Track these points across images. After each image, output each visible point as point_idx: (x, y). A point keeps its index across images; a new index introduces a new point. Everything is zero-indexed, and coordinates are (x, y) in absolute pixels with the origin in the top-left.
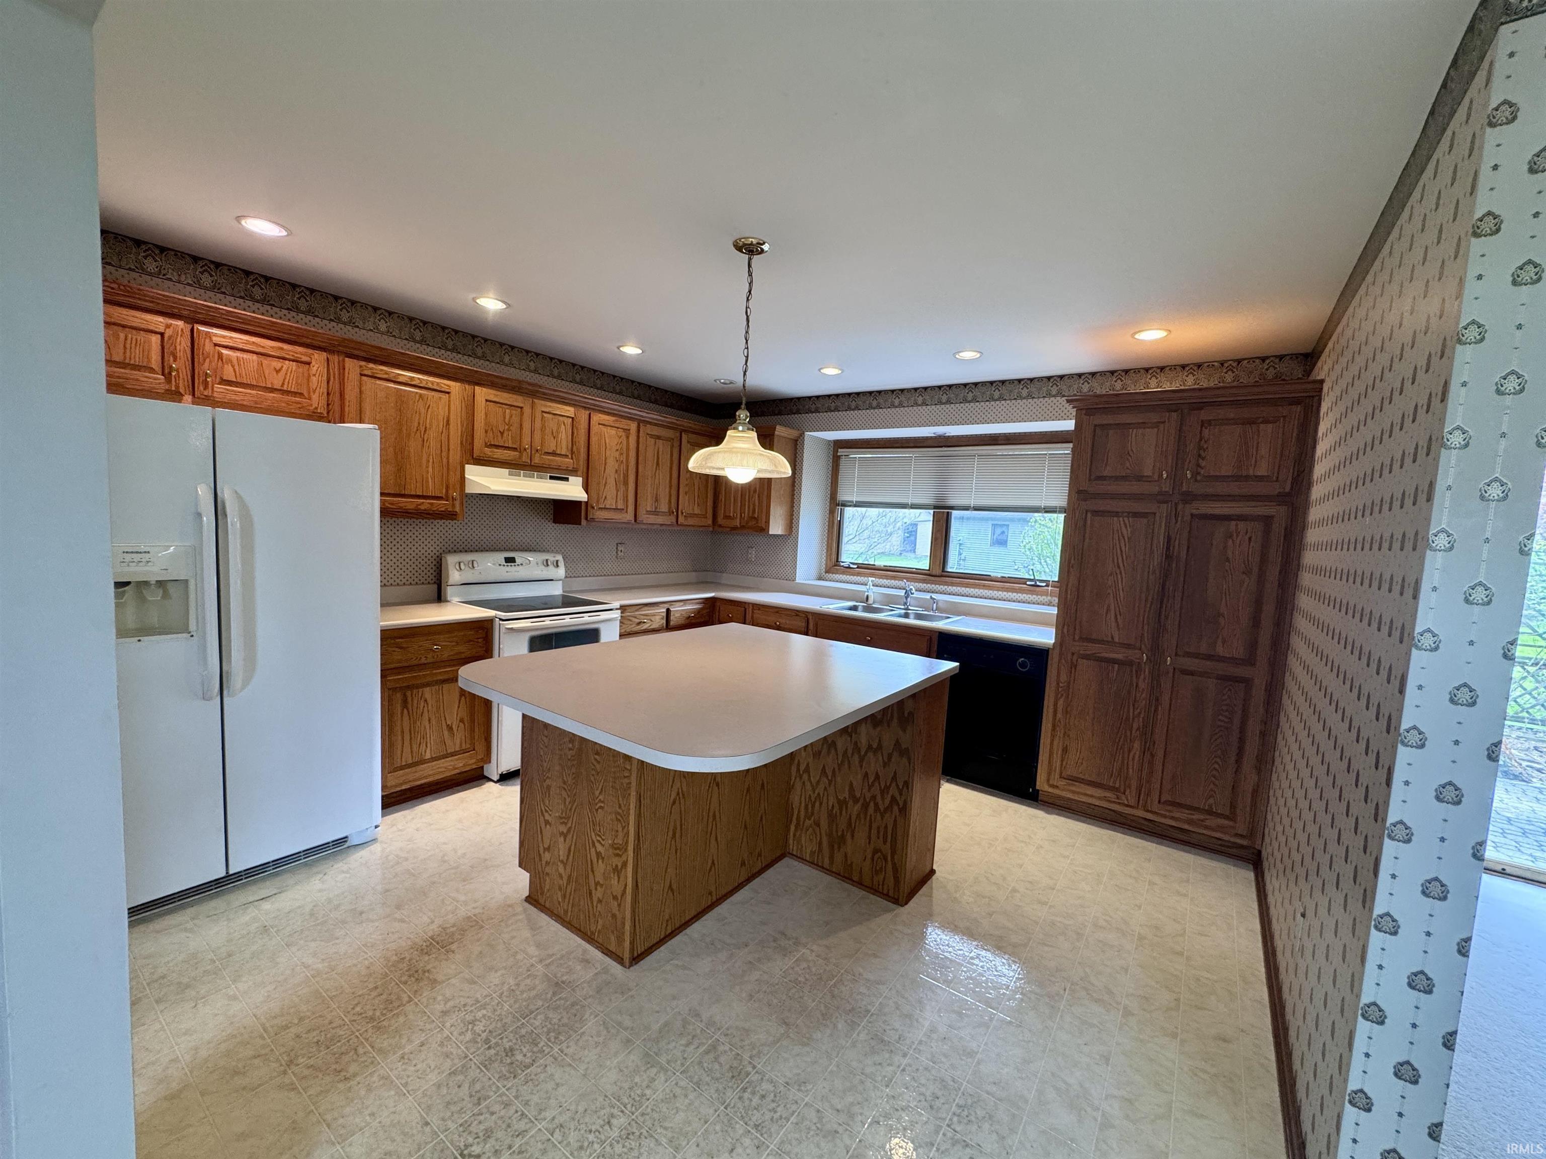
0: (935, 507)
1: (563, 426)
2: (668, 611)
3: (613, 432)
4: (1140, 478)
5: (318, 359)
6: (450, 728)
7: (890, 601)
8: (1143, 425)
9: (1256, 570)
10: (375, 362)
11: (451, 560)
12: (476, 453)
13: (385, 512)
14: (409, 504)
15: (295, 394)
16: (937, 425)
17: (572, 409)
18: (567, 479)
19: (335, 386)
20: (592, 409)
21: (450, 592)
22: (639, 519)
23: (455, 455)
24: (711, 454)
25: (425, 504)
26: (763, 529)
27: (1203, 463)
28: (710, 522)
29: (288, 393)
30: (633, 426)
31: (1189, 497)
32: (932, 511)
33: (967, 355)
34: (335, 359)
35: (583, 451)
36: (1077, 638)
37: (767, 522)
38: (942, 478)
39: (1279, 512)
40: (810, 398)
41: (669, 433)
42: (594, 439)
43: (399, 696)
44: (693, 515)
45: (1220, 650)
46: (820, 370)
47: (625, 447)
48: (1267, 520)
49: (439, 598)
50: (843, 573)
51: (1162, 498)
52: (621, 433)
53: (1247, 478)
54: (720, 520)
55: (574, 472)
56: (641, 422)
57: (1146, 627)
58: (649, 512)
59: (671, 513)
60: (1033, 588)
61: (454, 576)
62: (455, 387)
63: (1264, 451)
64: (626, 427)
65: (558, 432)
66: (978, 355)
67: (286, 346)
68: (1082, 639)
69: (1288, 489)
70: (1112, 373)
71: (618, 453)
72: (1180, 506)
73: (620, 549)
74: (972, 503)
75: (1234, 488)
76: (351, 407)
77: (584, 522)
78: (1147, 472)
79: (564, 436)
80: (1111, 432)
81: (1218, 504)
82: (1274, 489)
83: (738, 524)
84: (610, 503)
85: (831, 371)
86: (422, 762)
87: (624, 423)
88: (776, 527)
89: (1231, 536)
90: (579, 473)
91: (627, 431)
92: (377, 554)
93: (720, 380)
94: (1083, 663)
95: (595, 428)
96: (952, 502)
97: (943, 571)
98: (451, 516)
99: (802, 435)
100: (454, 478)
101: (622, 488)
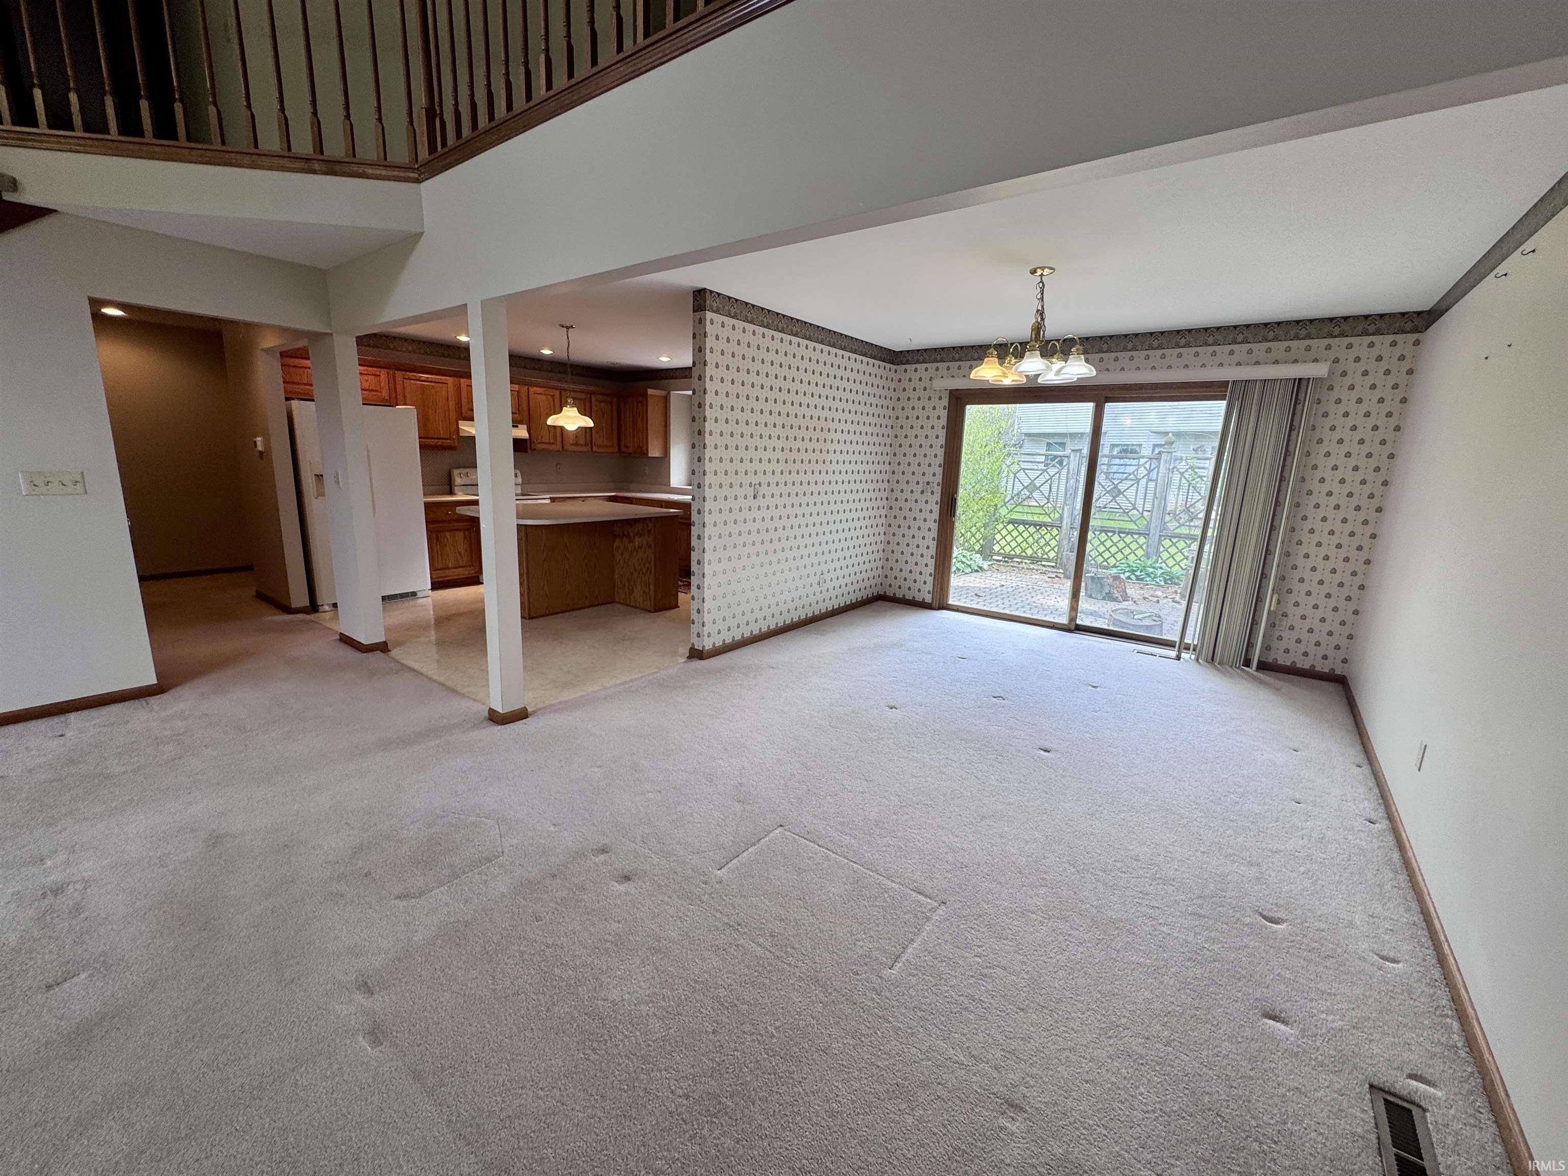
3: (544, 397)
5: (383, 373)
6: (460, 554)
10: (410, 371)
11: (456, 472)
12: (464, 414)
13: (421, 447)
14: (432, 442)
15: (376, 391)
17: (517, 386)
18: (517, 426)
19: (392, 386)
20: (530, 384)
21: (456, 489)
22: (565, 448)
23: (453, 415)
24: (557, 419)
25: (439, 442)
26: (646, 454)
28: (616, 449)
29: (372, 390)
30: (557, 393)
34: (391, 372)
35: (525, 408)
37: (647, 449)
41: (583, 396)
42: (532, 402)
43: (434, 536)
44: (603, 446)
47: (552, 406)
49: (451, 493)
52: (549, 397)
54: (623, 448)
55: (521, 422)
56: (562, 390)
59: (586, 445)
61: (458, 481)
62: (449, 380)
64: (552, 394)
67: (370, 369)
71: (548, 410)
73: (558, 467)
76: (400, 397)
77: (529, 451)
83: (632, 451)
84: (546, 439)
85: (665, 359)
86: (449, 568)
87: (551, 392)
88: (654, 452)
90: (524, 422)
91: (553, 396)
92: (420, 468)
95: (532, 396)
98: (452, 448)
99: (669, 393)
100: (453, 428)
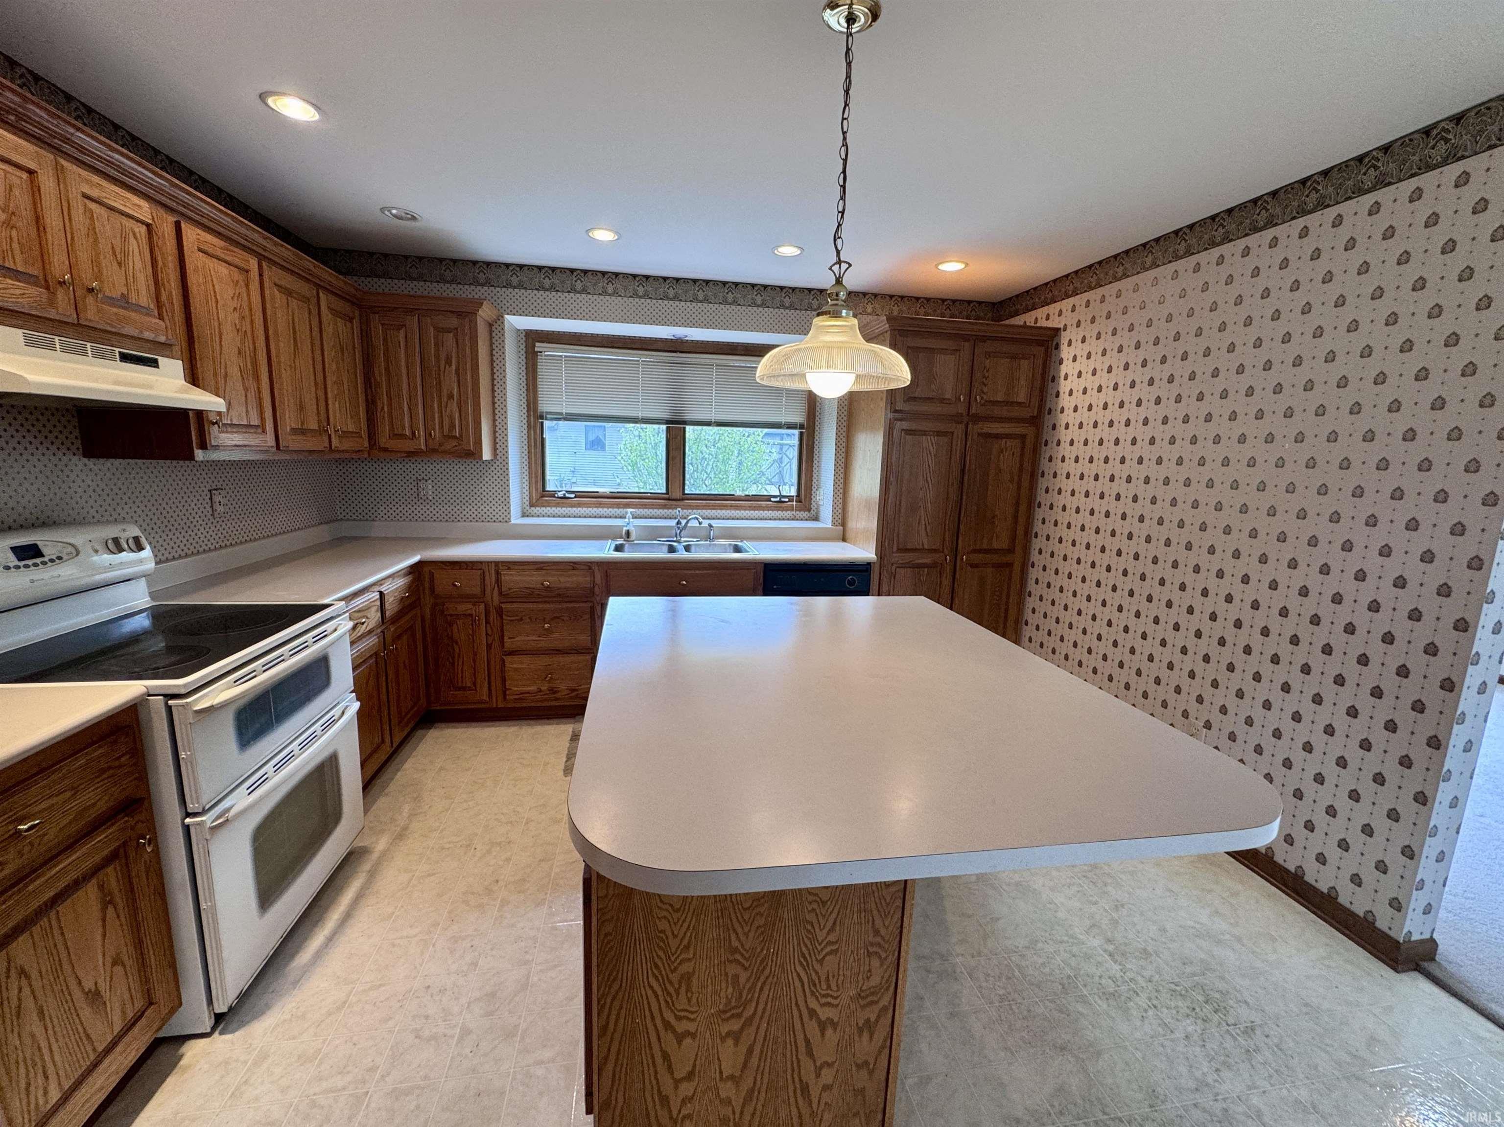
0: (668, 422)
1: (132, 240)
2: (381, 593)
3: (223, 270)
4: (942, 400)
7: (653, 534)
8: (943, 351)
9: (1016, 478)
16: (676, 325)
18: (154, 363)
20: (179, 212)
22: (283, 443)
26: (474, 454)
27: (985, 389)
28: (366, 443)
30: (252, 264)
31: (977, 418)
32: (664, 427)
33: (788, 251)
35: (177, 303)
36: (895, 550)
37: (479, 443)
38: (677, 390)
39: (1029, 431)
40: (507, 265)
41: (303, 289)
42: (193, 279)
44: (348, 435)
45: (995, 545)
46: (588, 231)
47: (245, 305)
48: (1023, 437)
50: (557, 505)
51: (956, 418)
52: (236, 275)
53: (1012, 403)
54: (384, 441)
55: (165, 348)
56: (263, 258)
57: (947, 533)
58: (294, 431)
59: (322, 431)
60: (780, 505)
63: (1023, 382)
64: (242, 265)
65: (126, 254)
66: (799, 252)
68: (899, 550)
69: (1035, 414)
70: (864, 294)
71: (237, 315)
72: (970, 426)
73: (217, 499)
74: (713, 417)
75: (1004, 412)
78: (948, 396)
79: (139, 265)
80: (921, 355)
81: (997, 425)
82: (1026, 413)
83: (423, 447)
84: (238, 415)
85: (603, 235)
87: (237, 255)
88: (486, 450)
89: (1002, 452)
90: (176, 349)
91: (243, 272)
93: (389, 209)
94: (901, 572)
95: (194, 259)
96: (689, 417)
97: (684, 494)
99: (500, 318)
101: (251, 384)
